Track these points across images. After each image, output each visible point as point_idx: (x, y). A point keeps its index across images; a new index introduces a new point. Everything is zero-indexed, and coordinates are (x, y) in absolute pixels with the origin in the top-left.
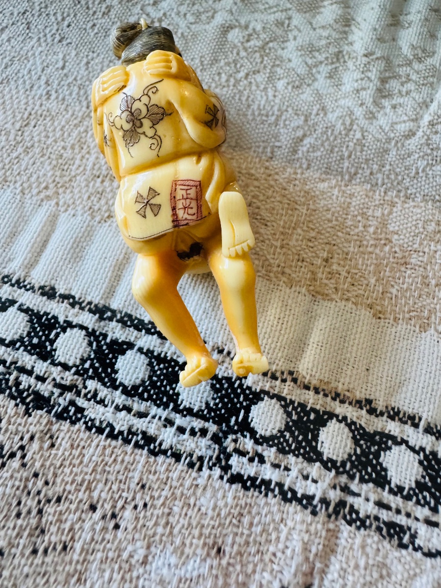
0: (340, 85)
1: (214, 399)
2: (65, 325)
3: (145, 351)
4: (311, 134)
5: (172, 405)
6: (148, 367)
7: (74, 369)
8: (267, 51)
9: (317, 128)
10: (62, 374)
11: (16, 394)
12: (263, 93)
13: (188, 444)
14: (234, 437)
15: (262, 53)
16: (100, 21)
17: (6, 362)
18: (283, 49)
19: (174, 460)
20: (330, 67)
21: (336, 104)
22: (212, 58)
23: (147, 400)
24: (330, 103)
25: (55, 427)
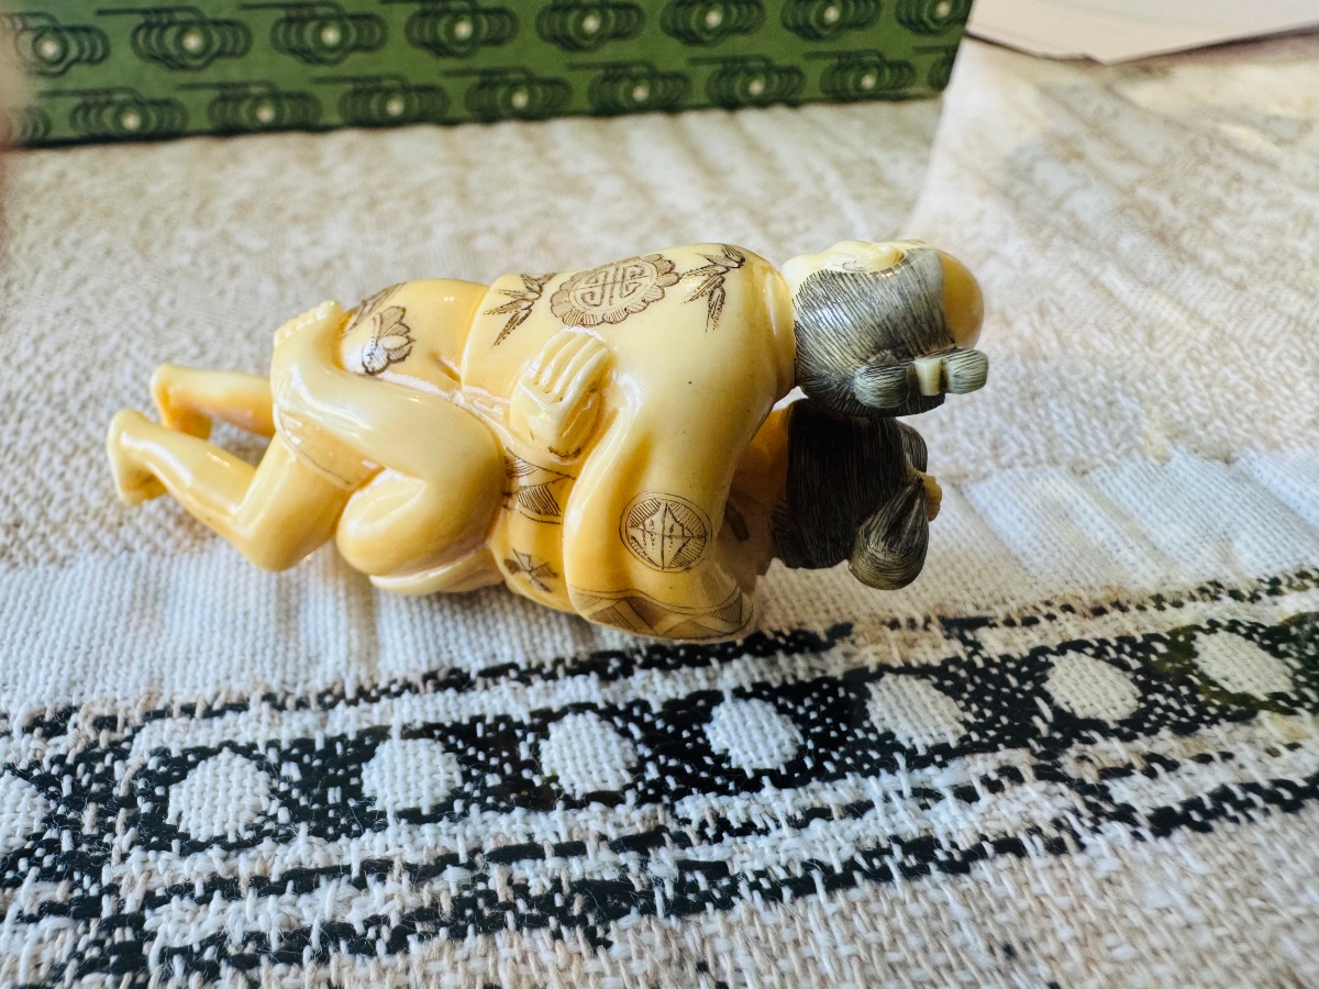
1: (967, 709)
2: (536, 721)
3: (749, 689)
5: (900, 759)
6: (784, 716)
7: (630, 796)
10: (611, 816)
11: (535, 912)
13: (1003, 813)
14: (1073, 753)
17: (456, 855)
19: (1011, 857)
23: (840, 775)
25: (691, 939)
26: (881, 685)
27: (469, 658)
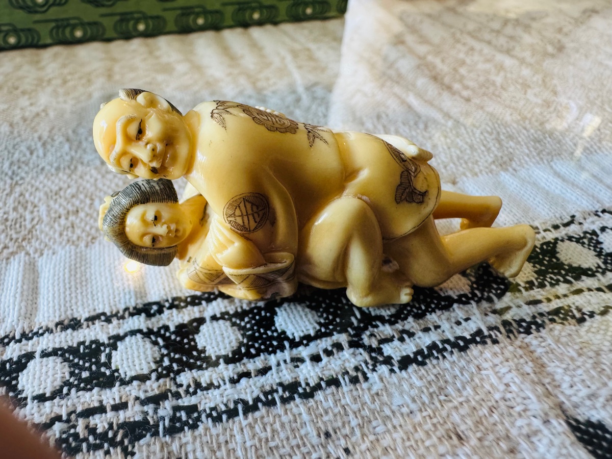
1: (321, 316)
2: (111, 341)
3: (218, 315)
5: (286, 344)
6: (234, 328)
7: (154, 376)
10: (142, 387)
11: (98, 441)
13: (332, 366)
14: (368, 333)
17: (61, 416)
19: (333, 388)
23: (258, 355)
25: (175, 447)
26: (282, 308)
27: (81, 312)
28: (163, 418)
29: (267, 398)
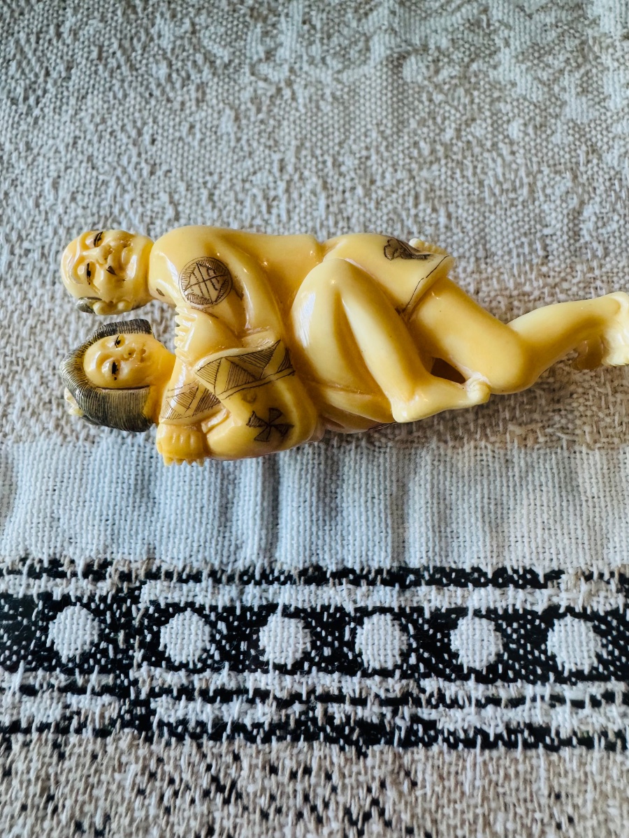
0: (604, 100)
2: (358, 615)
3: (484, 612)
4: (590, 198)
5: (552, 676)
6: (498, 633)
7: (398, 673)
8: (473, 80)
9: (595, 184)
10: (384, 684)
11: (334, 735)
12: (494, 154)
13: (593, 720)
15: (467, 86)
16: (197, 117)
17: (301, 695)
18: (495, 67)
19: (584, 748)
20: (577, 75)
21: (611, 135)
22: (395, 121)
23: (514, 680)
24: (599, 136)
25: (407, 759)
26: (562, 622)
27: (328, 561)
28: (400, 729)
29: (509, 737)
